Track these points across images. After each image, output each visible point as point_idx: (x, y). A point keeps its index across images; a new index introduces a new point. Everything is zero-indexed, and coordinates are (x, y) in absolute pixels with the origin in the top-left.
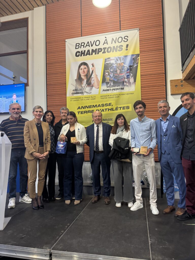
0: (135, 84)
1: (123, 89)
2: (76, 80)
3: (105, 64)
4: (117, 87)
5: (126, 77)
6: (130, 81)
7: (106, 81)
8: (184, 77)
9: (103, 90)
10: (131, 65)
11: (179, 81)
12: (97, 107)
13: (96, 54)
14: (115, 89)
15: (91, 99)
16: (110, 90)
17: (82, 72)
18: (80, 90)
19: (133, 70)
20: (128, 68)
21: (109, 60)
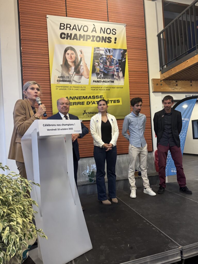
0: (124, 79)
1: (113, 82)
2: (61, 65)
3: (94, 53)
4: (107, 79)
5: (115, 70)
6: (119, 75)
7: (96, 72)
8: (164, 77)
9: (94, 81)
10: (120, 59)
11: (160, 81)
12: (88, 98)
13: (84, 41)
14: (105, 82)
15: (80, 90)
16: (100, 82)
17: (69, 58)
18: (67, 77)
19: (121, 64)
20: (117, 62)
21: (98, 49)
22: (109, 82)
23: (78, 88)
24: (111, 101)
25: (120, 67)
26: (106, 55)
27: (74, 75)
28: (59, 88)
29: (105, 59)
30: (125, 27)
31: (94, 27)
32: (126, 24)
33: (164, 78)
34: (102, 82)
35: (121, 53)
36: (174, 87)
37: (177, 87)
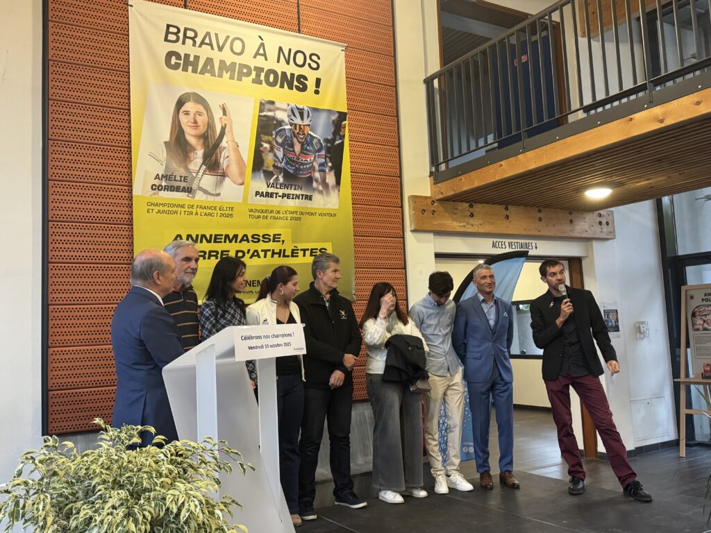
0: (339, 191)
1: (309, 198)
2: (165, 143)
3: (259, 116)
4: (295, 189)
5: (317, 167)
6: (327, 181)
7: (264, 168)
8: (442, 193)
9: (257, 192)
10: (329, 138)
11: (429, 202)
12: (238, 241)
13: (234, 79)
14: (288, 196)
15: (219, 215)
16: (275, 195)
17: (190, 124)
18: (183, 178)
19: (332, 151)
20: (321, 144)
21: (271, 107)
22: (299, 199)
23: (211, 211)
24: (302, 252)
25: (328, 159)
26: (291, 124)
27: (200, 174)
28: (156, 209)
29: (288, 134)
30: (342, 50)
31: (262, 45)
32: (346, 45)
33: (441, 196)
34: (279, 196)
35: (331, 122)
36: (466, 219)
37: (471, 221)
